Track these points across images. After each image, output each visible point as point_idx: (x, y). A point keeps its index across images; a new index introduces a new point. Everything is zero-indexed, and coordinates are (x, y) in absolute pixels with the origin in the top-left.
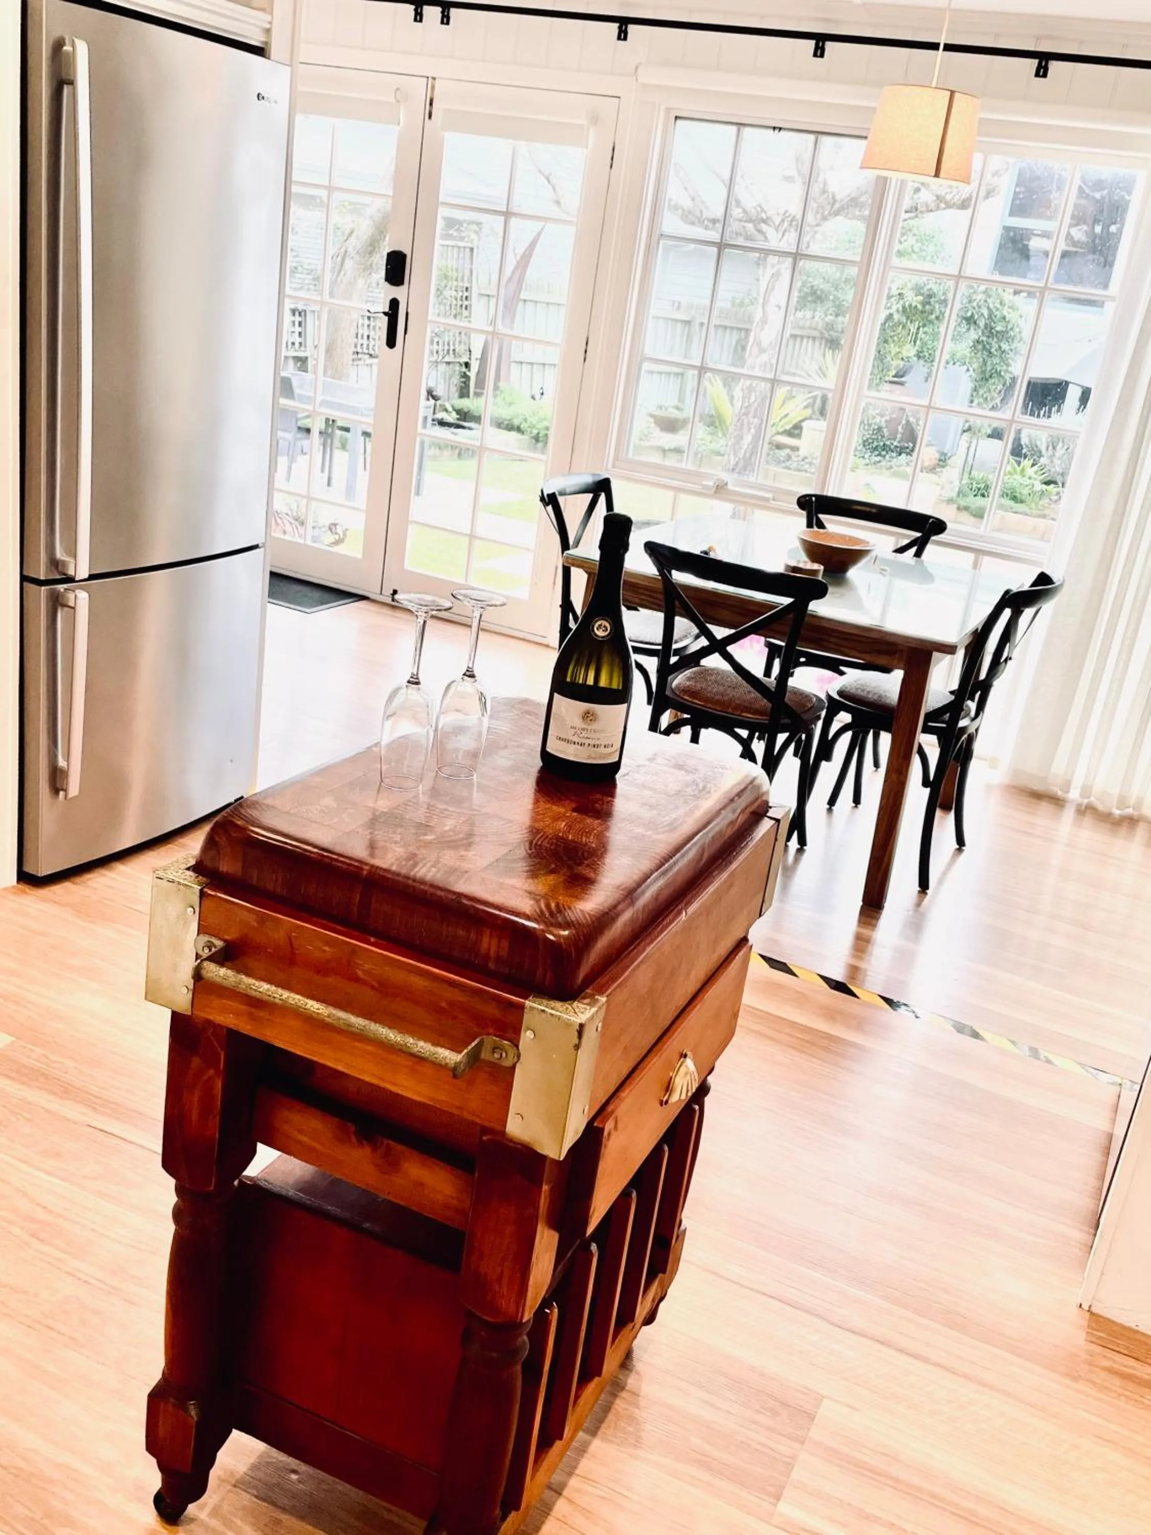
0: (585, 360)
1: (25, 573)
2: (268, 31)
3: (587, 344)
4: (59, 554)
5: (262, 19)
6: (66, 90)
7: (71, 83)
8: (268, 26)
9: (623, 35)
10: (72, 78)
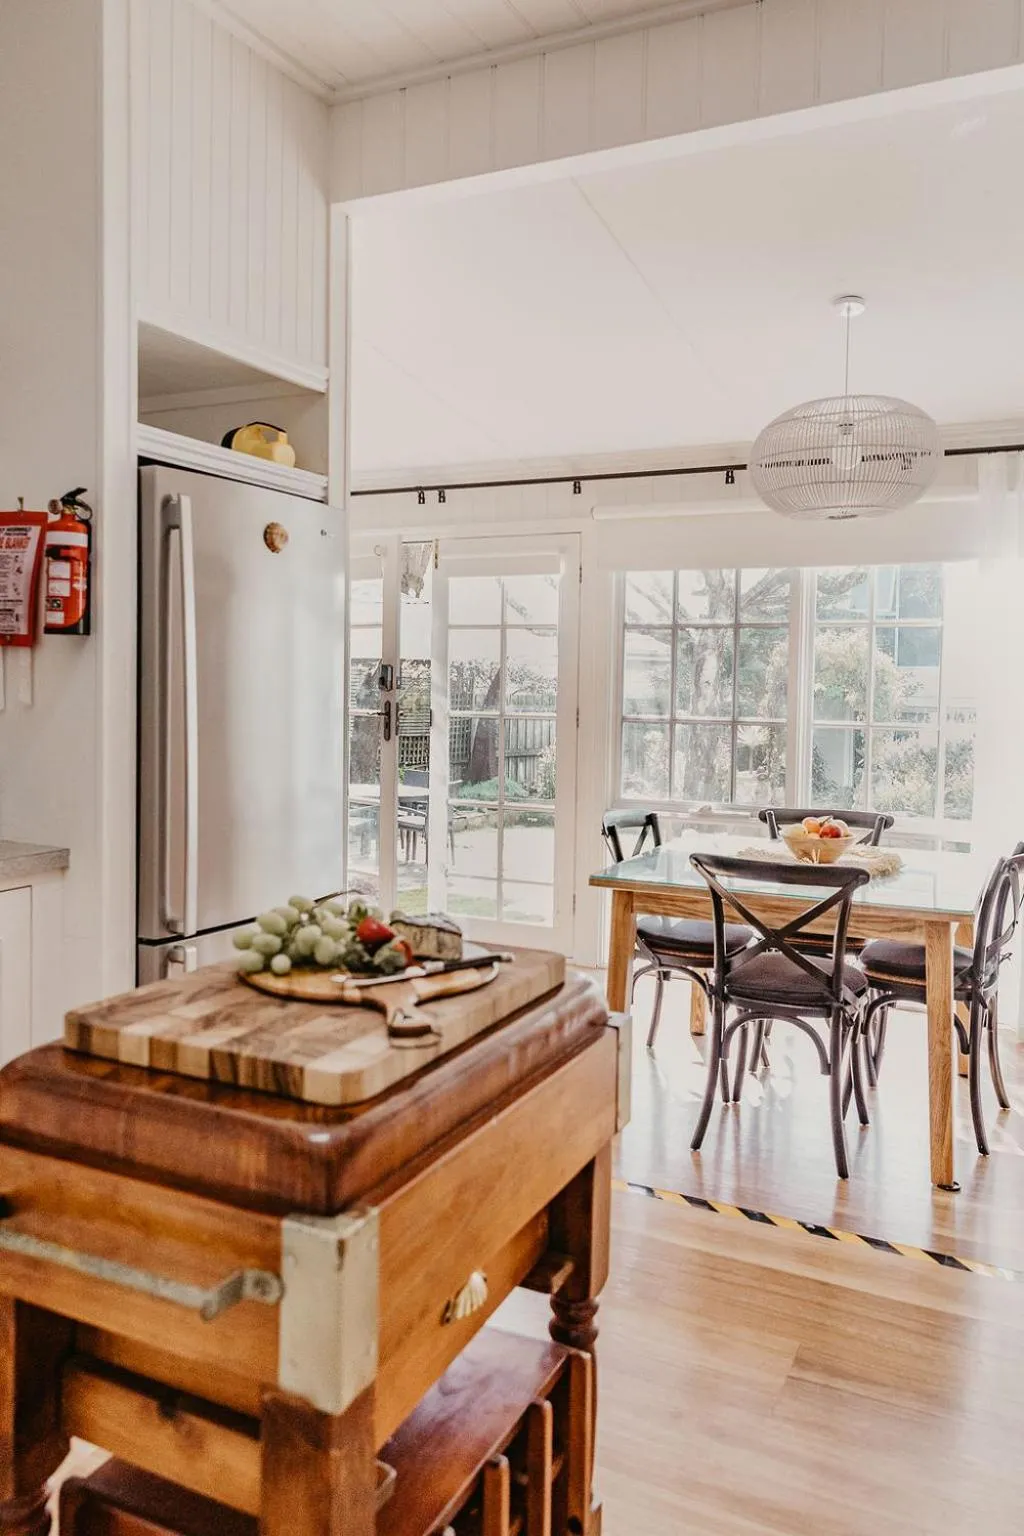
0: (578, 726)
1: (140, 936)
2: (326, 489)
3: (578, 713)
4: (170, 914)
5: (321, 480)
6: (174, 533)
7: (177, 527)
8: (325, 485)
9: (577, 490)
10: (178, 523)
